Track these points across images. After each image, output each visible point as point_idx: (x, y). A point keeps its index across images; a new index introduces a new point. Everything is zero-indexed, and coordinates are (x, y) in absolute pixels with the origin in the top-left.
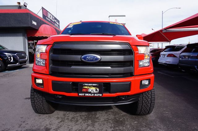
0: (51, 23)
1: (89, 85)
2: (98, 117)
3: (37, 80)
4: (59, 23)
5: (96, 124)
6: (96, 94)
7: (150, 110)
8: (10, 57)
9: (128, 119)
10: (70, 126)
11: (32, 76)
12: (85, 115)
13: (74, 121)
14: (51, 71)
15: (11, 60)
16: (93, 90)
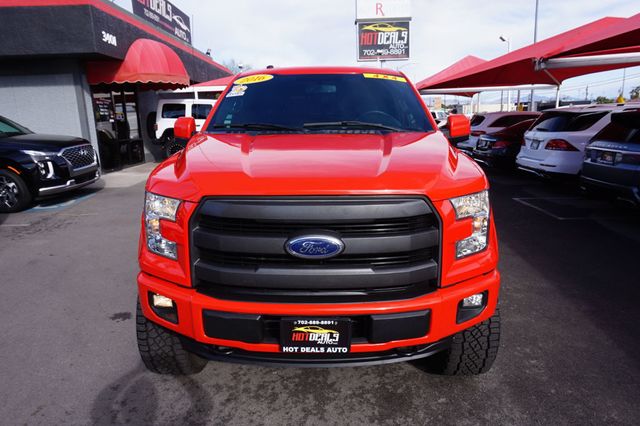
0: (163, 27)
1: (311, 322)
2: (333, 384)
3: (155, 297)
4: (188, 26)
5: (329, 407)
6: (332, 346)
7: (484, 365)
8: (45, 162)
9: (419, 388)
10: (255, 416)
11: (141, 285)
12: (296, 376)
13: (267, 398)
14: (196, 277)
15: (48, 171)
16: (321, 335)
